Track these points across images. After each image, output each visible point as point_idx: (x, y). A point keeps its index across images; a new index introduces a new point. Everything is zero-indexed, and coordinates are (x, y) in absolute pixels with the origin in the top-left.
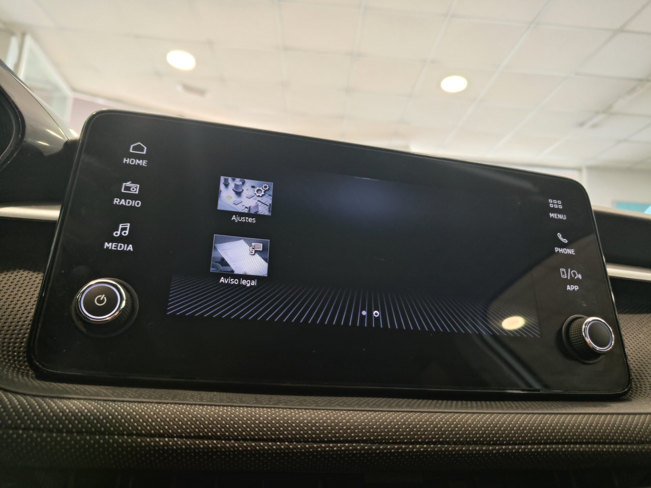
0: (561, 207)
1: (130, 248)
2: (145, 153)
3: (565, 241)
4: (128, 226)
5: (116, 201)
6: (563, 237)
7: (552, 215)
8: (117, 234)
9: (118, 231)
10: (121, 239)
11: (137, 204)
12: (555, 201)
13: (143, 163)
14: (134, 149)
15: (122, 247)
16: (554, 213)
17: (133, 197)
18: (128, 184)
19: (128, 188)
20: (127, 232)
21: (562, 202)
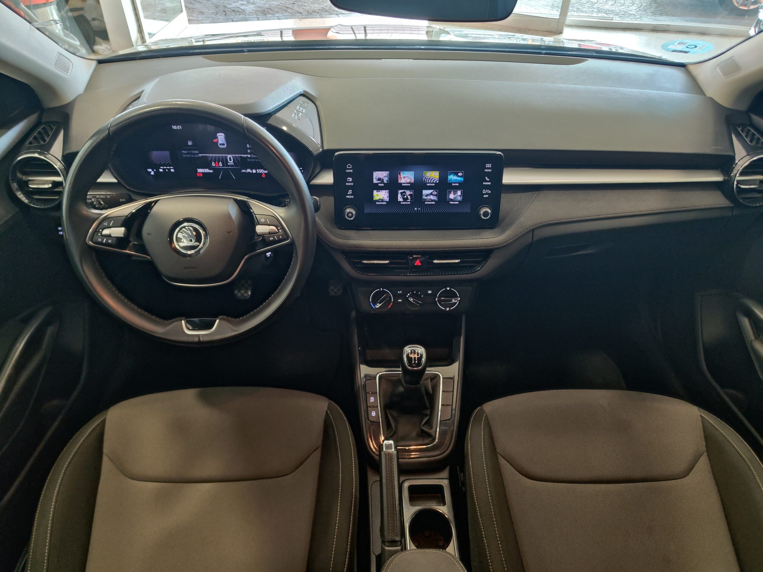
0: (490, 167)
1: (353, 197)
2: (351, 167)
3: (488, 180)
4: (351, 191)
5: (347, 184)
6: (488, 178)
7: (486, 170)
8: (349, 193)
9: (348, 192)
10: (350, 195)
11: (352, 184)
12: (489, 165)
13: (351, 171)
14: (348, 166)
15: (351, 197)
16: (487, 169)
17: (351, 182)
18: (349, 178)
19: (349, 180)
20: (351, 192)
21: (492, 165)
